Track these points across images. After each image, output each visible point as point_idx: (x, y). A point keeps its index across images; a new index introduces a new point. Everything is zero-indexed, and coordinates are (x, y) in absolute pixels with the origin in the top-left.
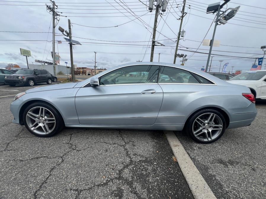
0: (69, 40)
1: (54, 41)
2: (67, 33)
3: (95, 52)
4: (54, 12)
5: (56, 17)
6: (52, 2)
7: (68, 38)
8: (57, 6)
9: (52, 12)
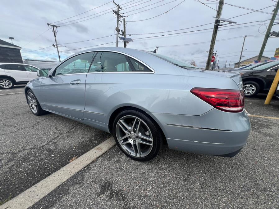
0: (124, 39)
1: (118, 41)
2: (123, 32)
3: (157, 47)
4: (118, 15)
5: (119, 20)
6: (117, 6)
7: (123, 37)
8: (121, 8)
9: (117, 15)
